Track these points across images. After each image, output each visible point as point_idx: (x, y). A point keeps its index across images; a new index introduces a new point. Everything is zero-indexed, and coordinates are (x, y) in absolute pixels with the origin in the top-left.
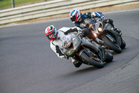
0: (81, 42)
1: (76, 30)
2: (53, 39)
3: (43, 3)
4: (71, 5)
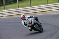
2: (24, 20)
3: (17, 9)
4: (29, 10)
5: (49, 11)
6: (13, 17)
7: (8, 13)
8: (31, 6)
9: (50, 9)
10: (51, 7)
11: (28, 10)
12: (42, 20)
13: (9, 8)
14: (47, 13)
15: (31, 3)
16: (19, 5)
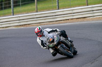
0: (60, 39)
1: (56, 31)
3: (35, 14)
4: (55, 16)
5: (90, 18)
6: (28, 27)
7: (19, 20)
8: (58, 9)
9: (92, 13)
10: (93, 11)
11: (53, 16)
12: (78, 33)
13: (21, 12)
14: (87, 21)
15: (58, 4)
16: (38, 7)
